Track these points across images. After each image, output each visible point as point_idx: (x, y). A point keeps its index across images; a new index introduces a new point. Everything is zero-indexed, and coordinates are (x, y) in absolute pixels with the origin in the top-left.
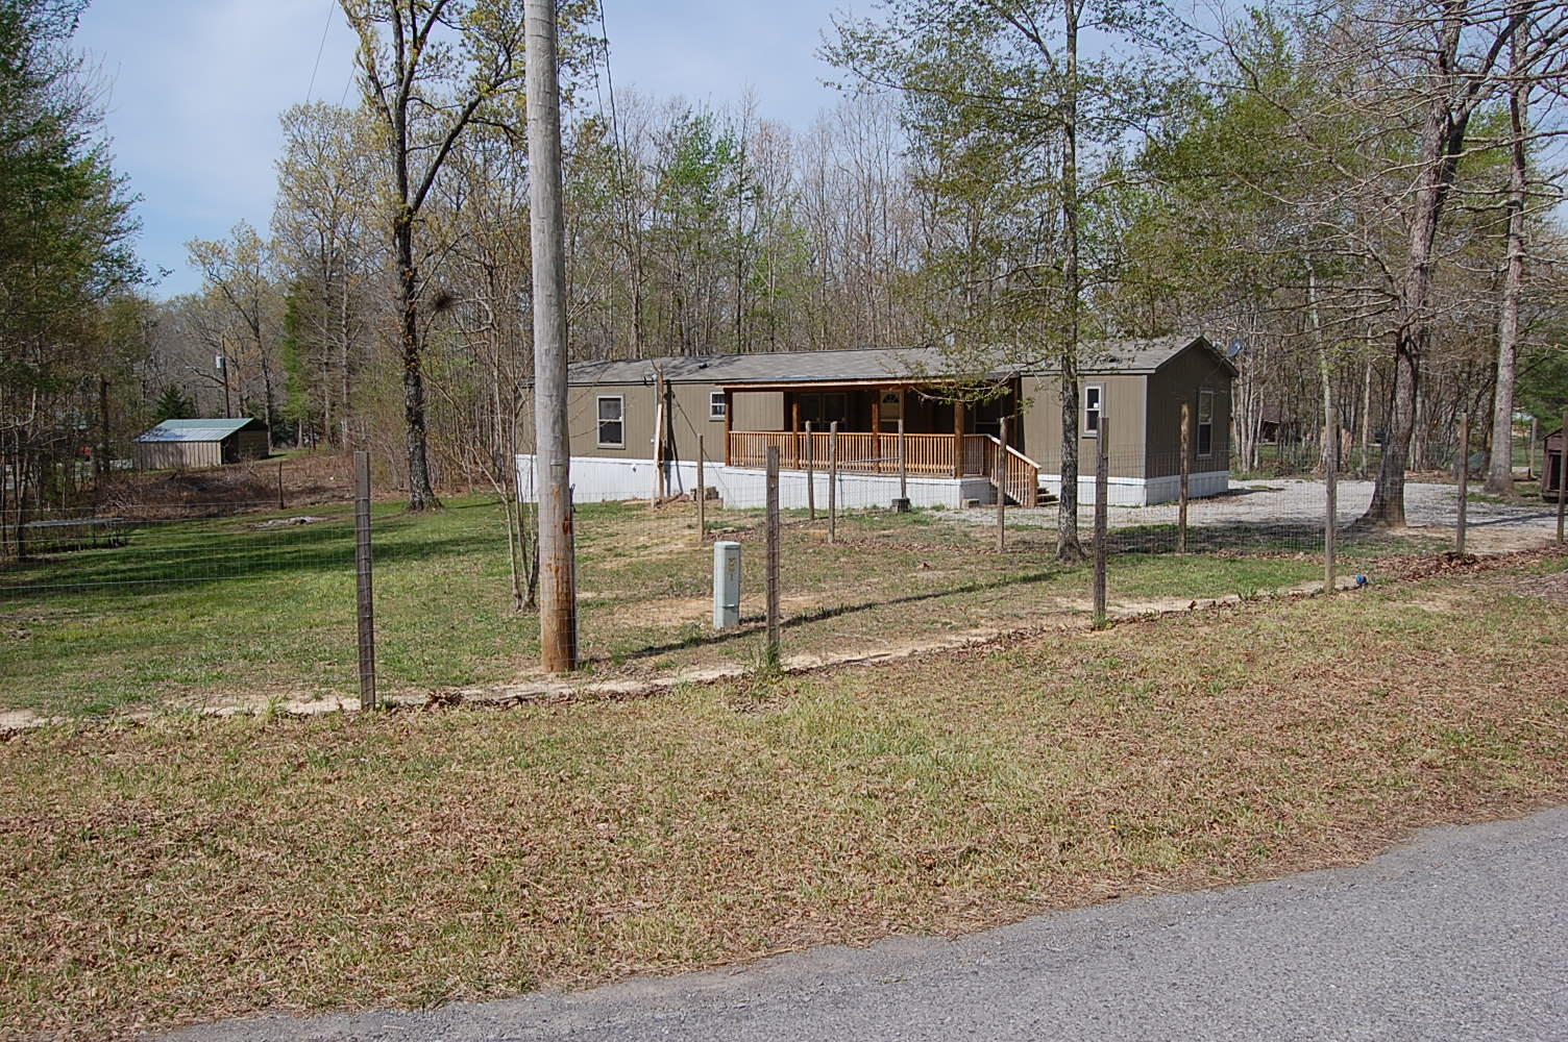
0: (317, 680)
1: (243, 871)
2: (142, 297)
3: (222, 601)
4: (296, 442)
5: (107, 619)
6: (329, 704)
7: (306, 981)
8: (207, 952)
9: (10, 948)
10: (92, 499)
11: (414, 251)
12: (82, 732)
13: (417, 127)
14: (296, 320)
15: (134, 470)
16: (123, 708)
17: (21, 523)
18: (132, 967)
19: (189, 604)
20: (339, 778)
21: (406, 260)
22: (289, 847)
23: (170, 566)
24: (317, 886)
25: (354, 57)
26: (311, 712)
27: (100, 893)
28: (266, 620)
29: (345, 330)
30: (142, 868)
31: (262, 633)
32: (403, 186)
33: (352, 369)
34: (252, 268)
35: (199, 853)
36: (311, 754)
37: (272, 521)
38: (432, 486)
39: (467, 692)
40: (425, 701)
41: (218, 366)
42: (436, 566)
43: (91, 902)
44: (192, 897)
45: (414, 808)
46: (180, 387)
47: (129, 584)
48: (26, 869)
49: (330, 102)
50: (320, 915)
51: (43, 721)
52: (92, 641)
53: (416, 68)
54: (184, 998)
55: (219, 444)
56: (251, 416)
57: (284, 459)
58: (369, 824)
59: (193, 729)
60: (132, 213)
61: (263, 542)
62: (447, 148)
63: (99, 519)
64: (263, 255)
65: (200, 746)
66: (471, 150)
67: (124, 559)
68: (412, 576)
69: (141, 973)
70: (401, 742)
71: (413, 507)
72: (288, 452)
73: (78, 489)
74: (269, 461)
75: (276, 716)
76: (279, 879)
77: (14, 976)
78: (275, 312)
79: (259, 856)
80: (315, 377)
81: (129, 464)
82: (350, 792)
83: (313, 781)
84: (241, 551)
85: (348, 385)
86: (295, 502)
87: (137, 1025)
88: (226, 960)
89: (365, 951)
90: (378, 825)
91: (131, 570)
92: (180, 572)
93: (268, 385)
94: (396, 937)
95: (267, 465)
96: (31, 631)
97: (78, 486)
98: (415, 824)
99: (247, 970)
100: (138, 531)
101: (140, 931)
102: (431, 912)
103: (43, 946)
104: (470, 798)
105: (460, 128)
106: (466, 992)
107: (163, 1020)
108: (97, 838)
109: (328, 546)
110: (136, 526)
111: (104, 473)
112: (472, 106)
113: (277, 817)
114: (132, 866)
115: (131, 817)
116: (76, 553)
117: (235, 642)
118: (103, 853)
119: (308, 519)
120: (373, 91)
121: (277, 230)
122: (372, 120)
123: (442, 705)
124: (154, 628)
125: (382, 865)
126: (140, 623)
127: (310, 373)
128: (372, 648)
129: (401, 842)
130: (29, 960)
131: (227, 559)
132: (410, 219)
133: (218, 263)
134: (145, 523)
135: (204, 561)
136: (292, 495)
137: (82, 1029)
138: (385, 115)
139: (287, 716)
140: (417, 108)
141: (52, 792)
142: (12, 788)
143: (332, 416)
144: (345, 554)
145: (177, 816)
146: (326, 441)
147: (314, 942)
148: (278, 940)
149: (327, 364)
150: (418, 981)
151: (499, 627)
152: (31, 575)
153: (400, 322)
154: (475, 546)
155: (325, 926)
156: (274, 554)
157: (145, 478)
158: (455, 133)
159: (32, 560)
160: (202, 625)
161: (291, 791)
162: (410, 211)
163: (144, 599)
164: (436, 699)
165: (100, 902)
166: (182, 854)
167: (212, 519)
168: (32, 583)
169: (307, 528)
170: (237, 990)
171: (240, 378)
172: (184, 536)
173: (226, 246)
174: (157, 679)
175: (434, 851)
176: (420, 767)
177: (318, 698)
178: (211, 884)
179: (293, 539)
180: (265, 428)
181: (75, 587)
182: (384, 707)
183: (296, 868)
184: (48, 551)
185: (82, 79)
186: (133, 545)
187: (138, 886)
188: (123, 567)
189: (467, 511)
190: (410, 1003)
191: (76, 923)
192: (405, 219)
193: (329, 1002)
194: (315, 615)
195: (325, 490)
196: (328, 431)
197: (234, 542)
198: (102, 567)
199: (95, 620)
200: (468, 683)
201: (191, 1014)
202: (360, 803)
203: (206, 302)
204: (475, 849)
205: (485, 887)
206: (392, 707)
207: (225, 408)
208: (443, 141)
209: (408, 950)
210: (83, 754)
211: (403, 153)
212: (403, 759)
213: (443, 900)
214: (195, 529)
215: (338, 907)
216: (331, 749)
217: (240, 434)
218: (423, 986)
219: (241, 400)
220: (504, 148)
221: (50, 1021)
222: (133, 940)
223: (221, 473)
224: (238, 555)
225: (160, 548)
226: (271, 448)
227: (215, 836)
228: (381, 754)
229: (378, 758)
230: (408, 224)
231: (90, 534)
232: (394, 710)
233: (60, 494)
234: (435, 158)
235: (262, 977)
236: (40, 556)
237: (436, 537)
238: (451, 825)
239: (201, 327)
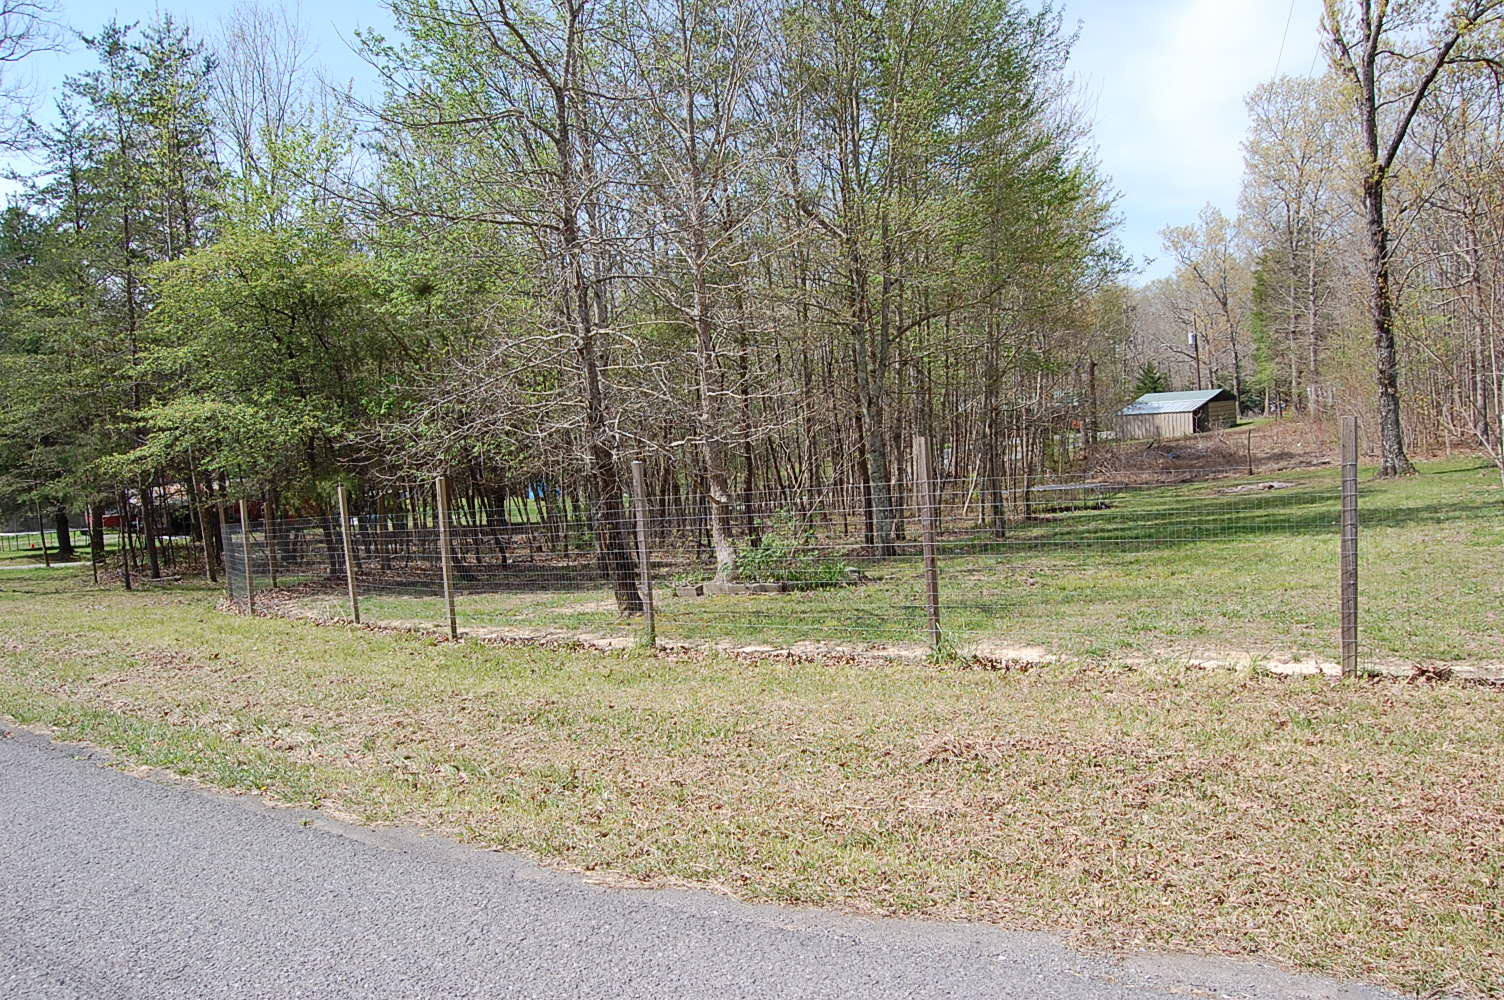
0: (1295, 642)
1: (1230, 818)
2: (1122, 285)
3: (1198, 561)
4: (1263, 411)
5: (1096, 571)
6: (1308, 667)
7: (1293, 938)
8: (1198, 888)
9: (1032, 849)
10: (1082, 467)
11: (1385, 210)
12: (1085, 671)
13: (1387, 81)
14: (1263, 292)
15: (1117, 440)
16: (1118, 653)
17: (1028, 487)
18: (1132, 887)
19: (1169, 562)
20: (1321, 742)
21: (1377, 220)
22: (1273, 803)
23: (1150, 527)
24: (1303, 845)
25: (1319, 23)
26: (1290, 673)
27: (1105, 816)
28: (1241, 580)
29: (1312, 298)
30: (1139, 800)
31: (1238, 592)
32: (1373, 145)
33: (1319, 336)
34: (1220, 248)
35: (1188, 794)
36: (1293, 715)
37: (1240, 487)
38: (1405, 451)
39: (1457, 668)
40: (1411, 673)
41: (1190, 342)
42: (1414, 533)
43: (1097, 823)
44: (1184, 834)
45: (1402, 782)
46: (1156, 364)
47: (1117, 542)
48: (1044, 784)
49: (1293, 75)
50: (1306, 875)
51: (1054, 658)
52: (1088, 592)
53: (1385, 20)
54: (1178, 927)
55: (1191, 415)
56: (1220, 387)
57: (1251, 427)
58: (1355, 793)
59: (1180, 677)
60: (1115, 211)
61: (1233, 506)
62: (1421, 95)
63: (1089, 484)
64: (1229, 233)
65: (1187, 695)
66: (1447, 93)
67: (1110, 519)
68: (1387, 543)
69: (1140, 894)
70: (1385, 713)
71: (1385, 472)
72: (1255, 420)
73: (1071, 458)
74: (1237, 429)
75: (1257, 674)
76: (1264, 831)
77: (1037, 874)
78: (1243, 288)
79: (1245, 806)
80: (1282, 347)
81: (1113, 435)
82: (1333, 755)
83: (1295, 741)
84: (1213, 514)
85: (1315, 352)
86: (1262, 469)
87: (1137, 941)
88: (1216, 900)
89: (1353, 921)
90: (1364, 795)
91: (1115, 529)
92: (1158, 531)
93: (1236, 356)
94: (1385, 913)
95: (1235, 433)
96: (1038, 579)
97: (1071, 455)
98: (1403, 801)
99: (1236, 913)
100: (1121, 495)
101: (1139, 856)
102: (1425, 895)
103: (1059, 853)
104: (1465, 781)
105: (1435, 72)
106: (1466, 989)
107: (1160, 942)
108: (1101, 766)
109: (1295, 511)
110: (1120, 490)
111: (1092, 443)
112: (1449, 46)
113: (1261, 771)
114: (1131, 796)
115: (1129, 752)
116: (1069, 514)
117: (1213, 599)
118: (1105, 780)
119: (1275, 484)
120: (1338, 53)
121: (1244, 208)
122: (1339, 82)
123: (1429, 679)
124: (1140, 583)
125: (1370, 836)
126: (1127, 577)
127: (1277, 342)
128: (1356, 613)
129: (1389, 816)
130: (1048, 863)
131: (1200, 522)
132: (1382, 177)
133: (1188, 246)
134: (1127, 488)
135: (1180, 523)
136: (1260, 461)
137: (1091, 933)
138: (1352, 75)
139: (1267, 675)
140: (1388, 61)
141: (1063, 720)
142: (1032, 713)
143: (1299, 383)
144: (1314, 519)
145: (1169, 757)
146: (1293, 408)
147: (1300, 901)
148: (1264, 891)
149: (1294, 332)
150: (1411, 964)
151: (1491, 601)
152: (1036, 532)
153: (1371, 285)
154: (1457, 513)
155: (1311, 887)
156: (1245, 518)
157: (1124, 448)
158: (1430, 79)
159: (1036, 519)
160: (1182, 582)
161: (1274, 748)
162: (1381, 169)
163: (1130, 556)
164: (1423, 673)
165: (1104, 823)
166: (1173, 792)
167: (1187, 484)
168: (1036, 538)
169: (1274, 493)
170: (1226, 930)
171: (1210, 352)
172: (1162, 500)
173: (1195, 229)
174: (1146, 629)
175: (1426, 832)
176: (1407, 741)
177: (1297, 660)
178: (1200, 825)
179: (1260, 504)
180: (1233, 398)
181: (1073, 544)
182: (1366, 675)
183: (1281, 823)
184: (1048, 511)
185: (1073, 99)
186: (1117, 507)
187: (1136, 815)
188: (1109, 527)
189: (1445, 477)
190: (1403, 986)
191: (1085, 838)
192: (1376, 178)
193: (1317, 964)
194: (1288, 578)
195: (1291, 456)
196: (1295, 398)
197: (1206, 506)
198: (1092, 525)
199: (1090, 572)
200: (1457, 658)
201: (1185, 943)
202: (1345, 770)
203: (1178, 284)
204: (1473, 837)
205: (1487, 881)
206: (1374, 677)
207: (1196, 381)
208: (1417, 89)
209: (1399, 930)
210: (1086, 690)
211: (1373, 110)
212: (1388, 731)
213: (1436, 885)
214: (1170, 494)
215: (1323, 870)
216: (1313, 711)
217: (1210, 405)
218: (1417, 972)
219: (1211, 372)
220: (1487, 84)
221: (1065, 919)
222: (1133, 864)
223: (1193, 441)
224: (1212, 518)
225: (1140, 510)
226: (1238, 417)
227: (1203, 781)
228: (1365, 722)
229: (1361, 725)
230: (1378, 183)
231: (1081, 496)
232: (1376, 679)
233: (1057, 462)
234: (1408, 109)
235: (1250, 924)
236: (1042, 516)
237: (1412, 504)
238: (1446, 808)
239: (1175, 307)
